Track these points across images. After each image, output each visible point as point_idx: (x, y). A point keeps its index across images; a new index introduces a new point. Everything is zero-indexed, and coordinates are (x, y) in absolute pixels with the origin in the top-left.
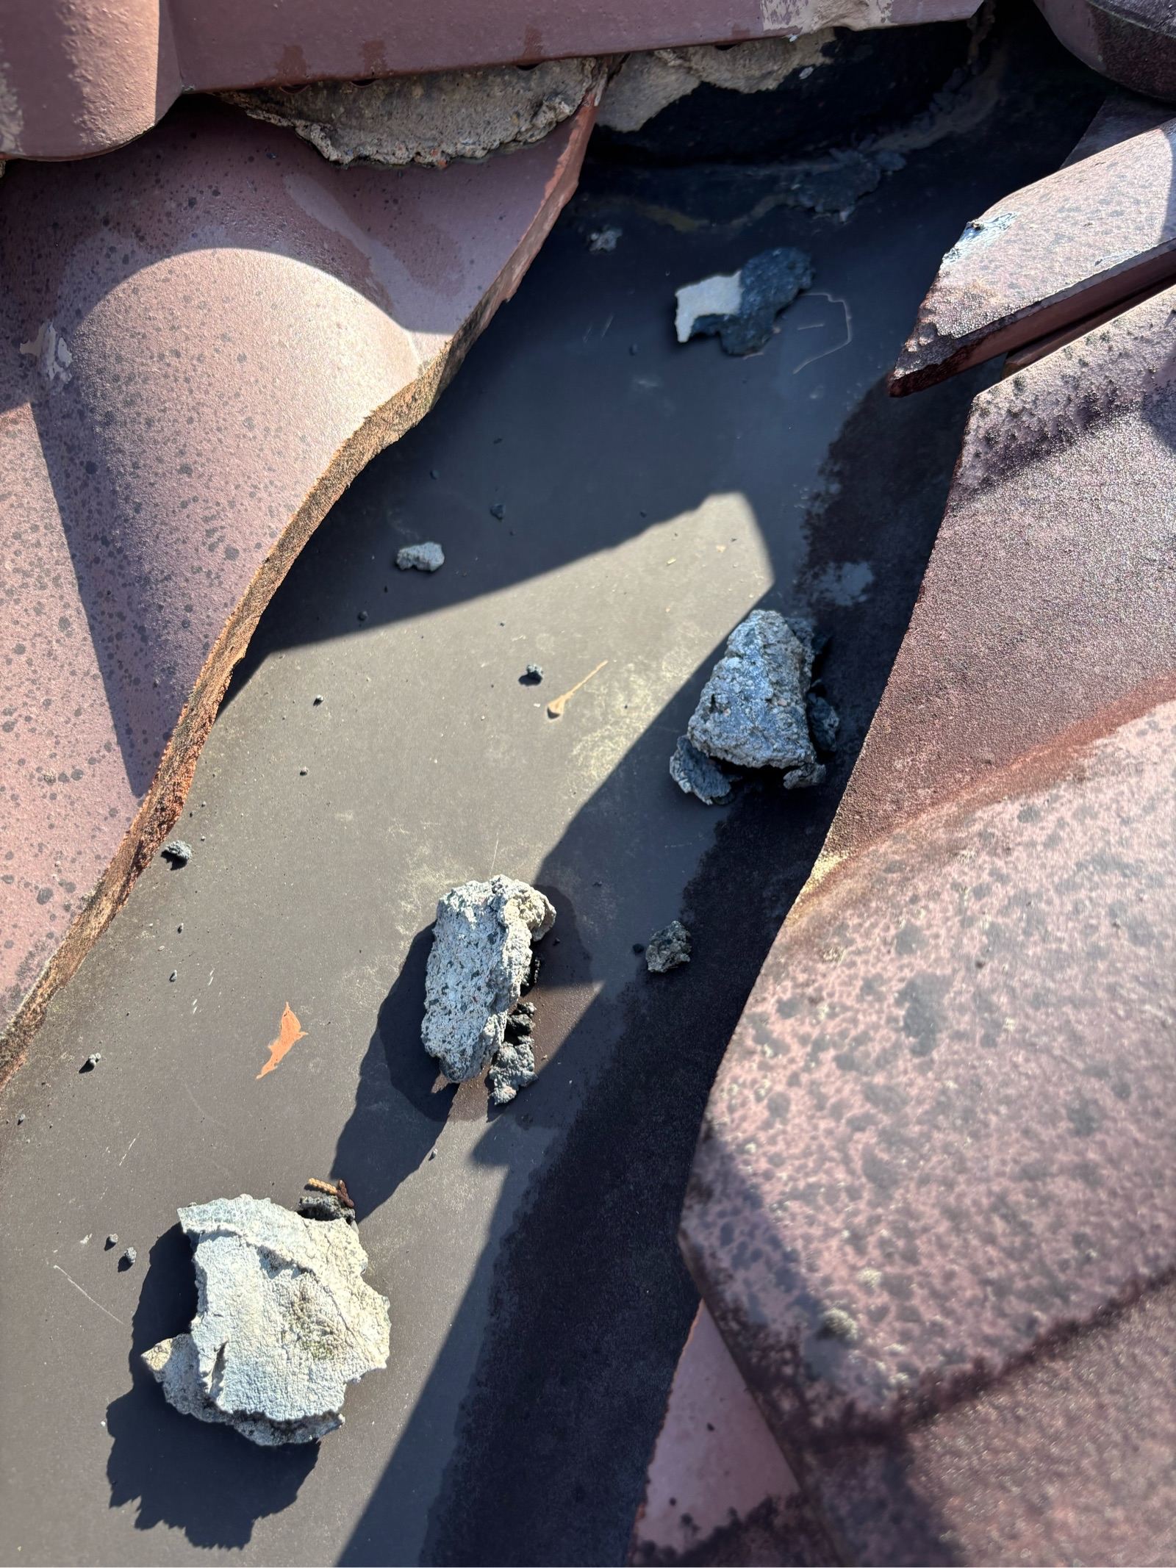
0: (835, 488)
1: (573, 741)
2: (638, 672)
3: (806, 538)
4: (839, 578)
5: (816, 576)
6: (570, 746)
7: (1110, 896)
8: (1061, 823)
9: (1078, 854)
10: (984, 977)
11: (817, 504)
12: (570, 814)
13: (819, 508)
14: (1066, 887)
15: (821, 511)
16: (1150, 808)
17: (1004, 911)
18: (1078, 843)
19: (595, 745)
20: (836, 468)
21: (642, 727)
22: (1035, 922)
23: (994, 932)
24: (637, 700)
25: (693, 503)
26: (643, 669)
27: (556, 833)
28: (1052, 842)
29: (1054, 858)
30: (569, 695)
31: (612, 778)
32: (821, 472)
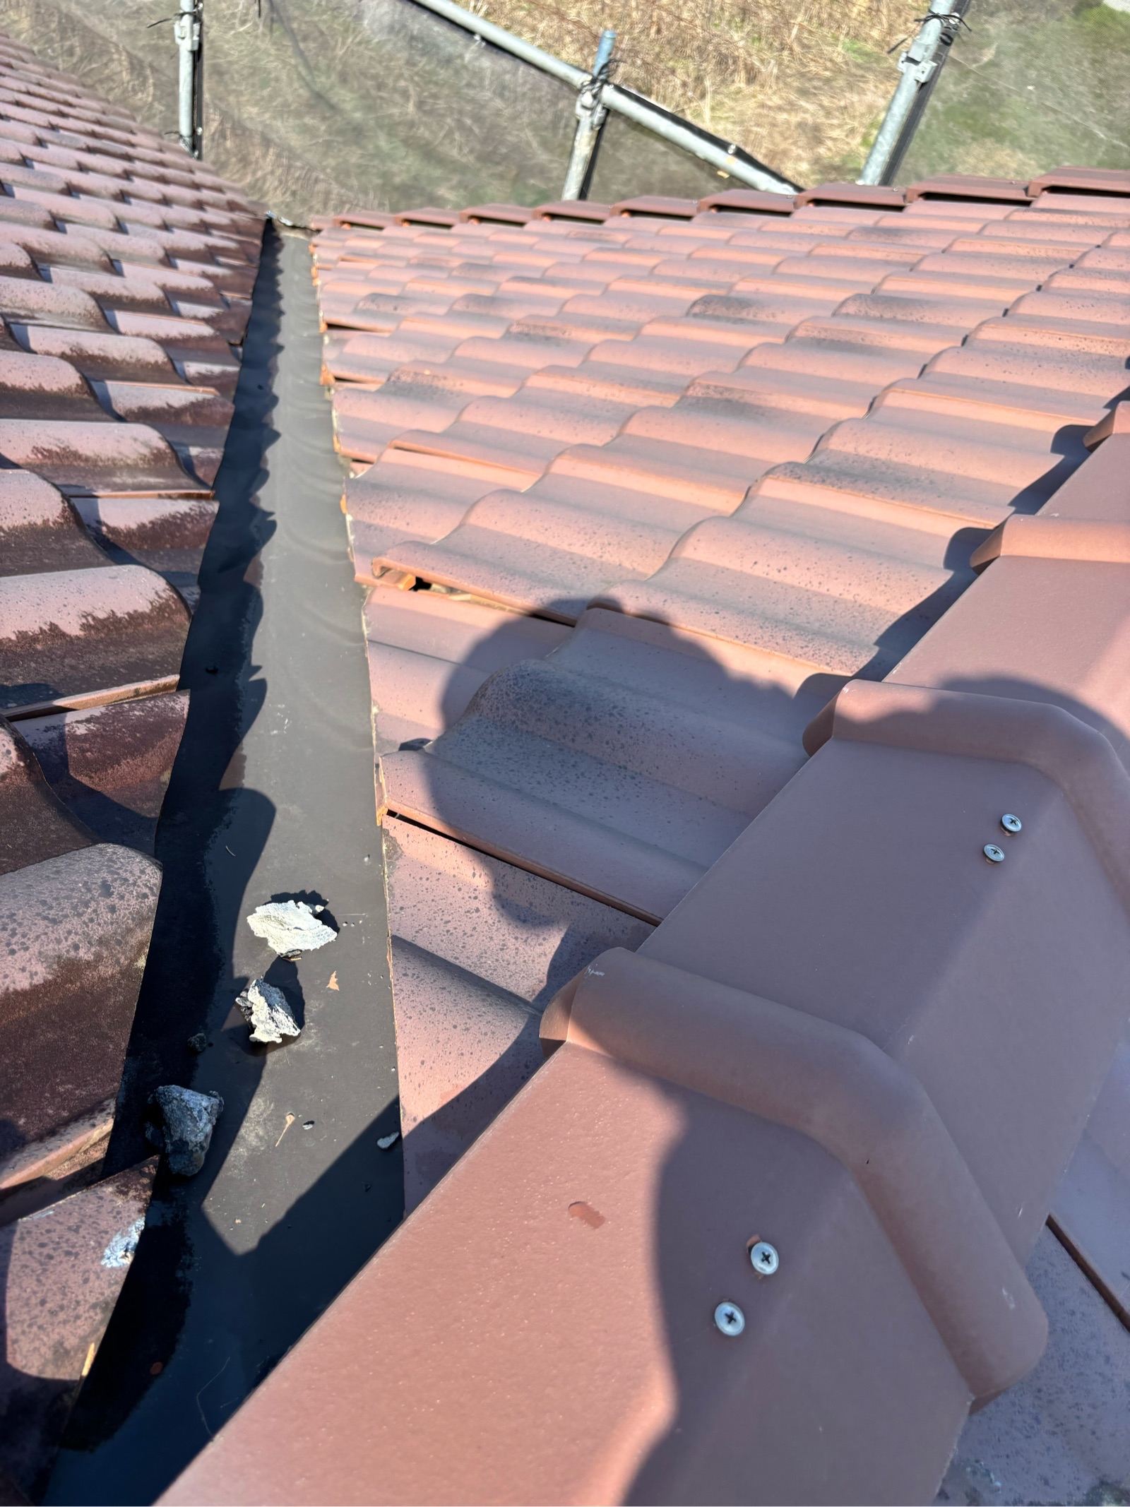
0: (179, 1274)
1: (276, 1109)
2: (257, 1147)
3: (189, 1239)
4: (163, 1215)
5: (177, 1216)
6: (276, 1106)
7: (52, 912)
8: (66, 939)
9: (62, 926)
10: (89, 896)
11: (188, 1262)
12: (262, 1082)
13: (186, 1259)
14: (66, 916)
15: (184, 1257)
16: (38, 937)
17: (84, 912)
18: (61, 930)
19: (264, 1111)
20: (182, 1288)
21: (245, 1124)
22: (75, 908)
23: (87, 907)
24: (253, 1134)
25: (265, 1240)
26: (254, 1149)
27: (265, 1074)
28: (69, 932)
29: (69, 926)
30: (287, 1126)
31: (250, 1101)
32: (191, 1284)
